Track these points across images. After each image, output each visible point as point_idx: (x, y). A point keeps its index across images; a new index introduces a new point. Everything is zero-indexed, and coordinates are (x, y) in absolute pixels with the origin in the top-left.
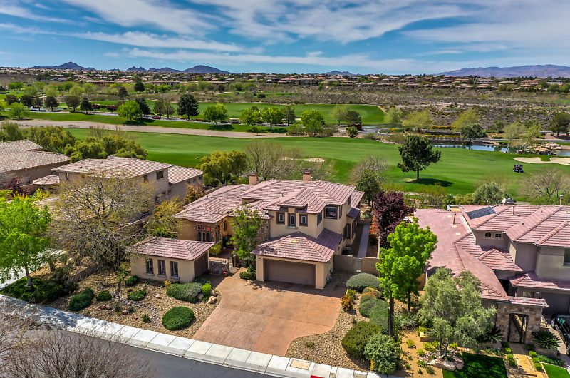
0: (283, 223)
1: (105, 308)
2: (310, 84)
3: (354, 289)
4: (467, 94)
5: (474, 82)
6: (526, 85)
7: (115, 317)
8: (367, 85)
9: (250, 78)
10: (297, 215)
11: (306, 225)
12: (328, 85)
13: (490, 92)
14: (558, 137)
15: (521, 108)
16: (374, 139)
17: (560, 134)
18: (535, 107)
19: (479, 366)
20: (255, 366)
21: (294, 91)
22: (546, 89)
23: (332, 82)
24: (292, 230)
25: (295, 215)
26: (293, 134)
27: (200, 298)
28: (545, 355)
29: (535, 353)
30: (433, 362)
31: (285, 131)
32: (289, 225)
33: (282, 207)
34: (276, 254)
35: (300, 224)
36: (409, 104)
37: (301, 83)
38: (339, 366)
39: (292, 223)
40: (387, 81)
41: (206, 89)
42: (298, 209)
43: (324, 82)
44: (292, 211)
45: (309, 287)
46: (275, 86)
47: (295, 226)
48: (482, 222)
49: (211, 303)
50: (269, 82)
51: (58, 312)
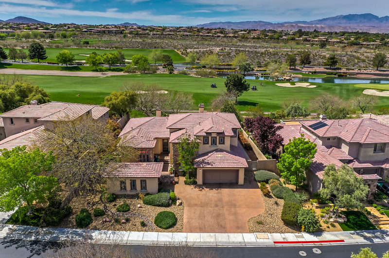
0: (208, 143)
1: (106, 221)
2: (116, 33)
3: (262, 181)
4: (222, 40)
5: (224, 32)
6: (255, 35)
7: (118, 226)
8: (157, 34)
9: (69, 28)
10: (218, 137)
11: (224, 143)
12: (130, 33)
13: (235, 39)
14: (290, 69)
15: (263, 50)
16: (186, 74)
17: (291, 67)
18: (271, 50)
19: (354, 217)
20: (237, 243)
21: (106, 38)
22: (267, 38)
23: (132, 31)
24: (214, 148)
25: (216, 138)
26: (128, 72)
27: (170, 202)
28: (380, 205)
29: (375, 205)
30: (332, 220)
31: (121, 70)
32: (212, 144)
33: (207, 133)
34: (212, 166)
35: (220, 143)
36: (195, 48)
37: (110, 32)
38: (284, 233)
39: (214, 143)
40: (168, 31)
41: (39, 37)
42: (218, 134)
43: (127, 32)
44: (214, 135)
45: (234, 184)
46: (90, 34)
47: (216, 144)
48: (324, 132)
49: (179, 205)
50: (85, 31)
51: (70, 231)
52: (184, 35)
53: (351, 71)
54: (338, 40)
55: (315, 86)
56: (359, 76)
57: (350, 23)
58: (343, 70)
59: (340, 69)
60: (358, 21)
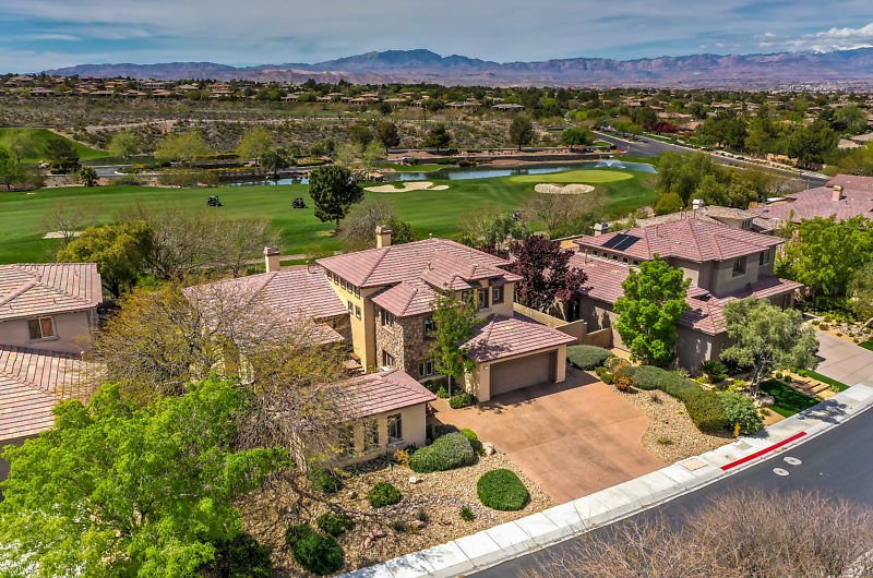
1: (375, 538)
3: (593, 367)
5: (138, 86)
6: (218, 91)
10: (490, 289)
11: (501, 300)
16: (136, 184)
25: (486, 290)
32: (478, 307)
33: (470, 283)
34: (510, 351)
42: (491, 279)
47: (487, 306)
49: (492, 454)
52: (33, 94)
53: (477, 155)
54: (403, 100)
55: (447, 187)
56: (495, 163)
57: (392, 68)
58: (464, 154)
59: (456, 152)
60: (407, 64)
